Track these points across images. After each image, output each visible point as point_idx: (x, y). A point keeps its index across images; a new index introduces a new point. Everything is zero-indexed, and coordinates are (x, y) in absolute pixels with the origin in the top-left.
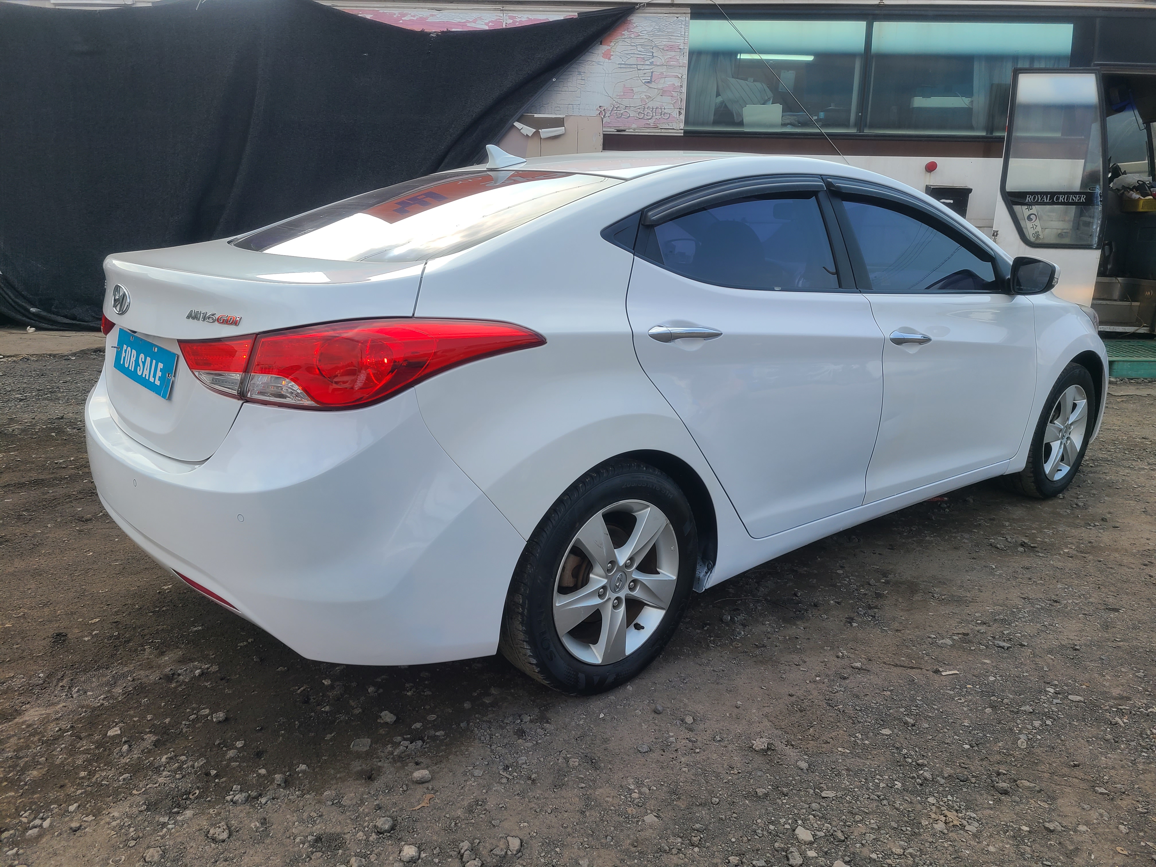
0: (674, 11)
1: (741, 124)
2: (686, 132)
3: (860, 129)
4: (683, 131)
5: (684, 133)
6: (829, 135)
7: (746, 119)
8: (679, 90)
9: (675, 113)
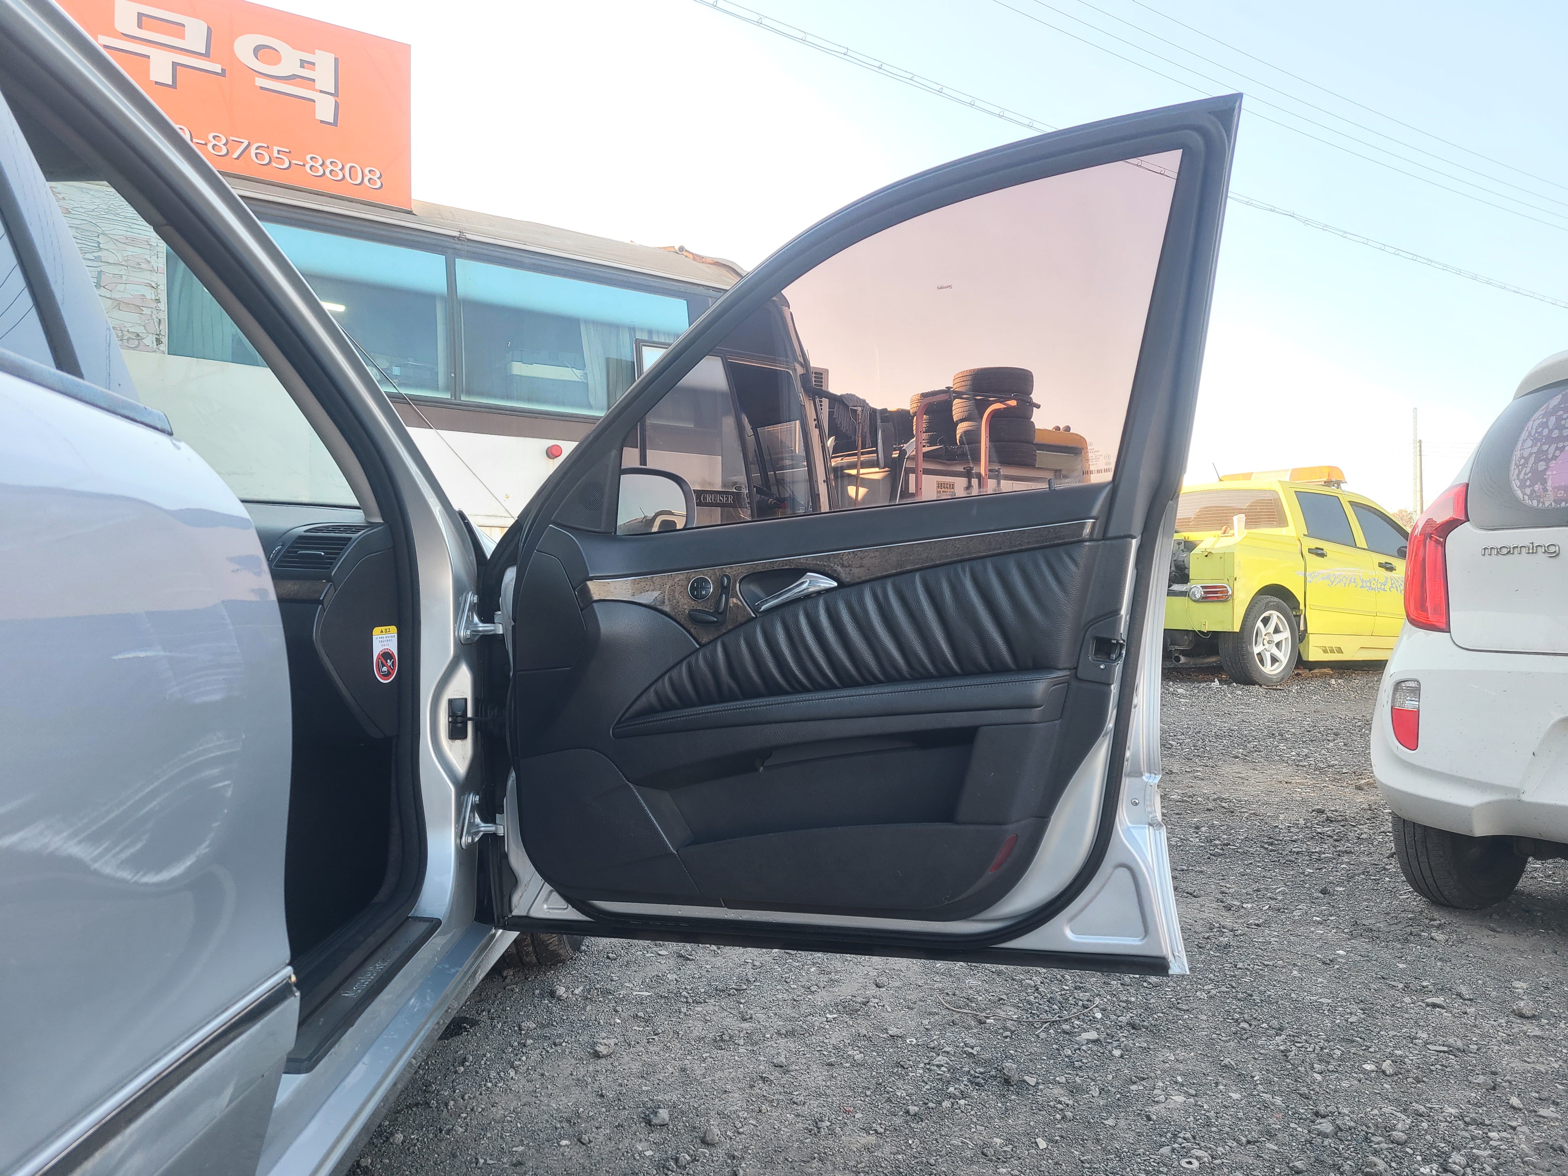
3: (454, 395)
8: (154, 305)
9: (150, 340)
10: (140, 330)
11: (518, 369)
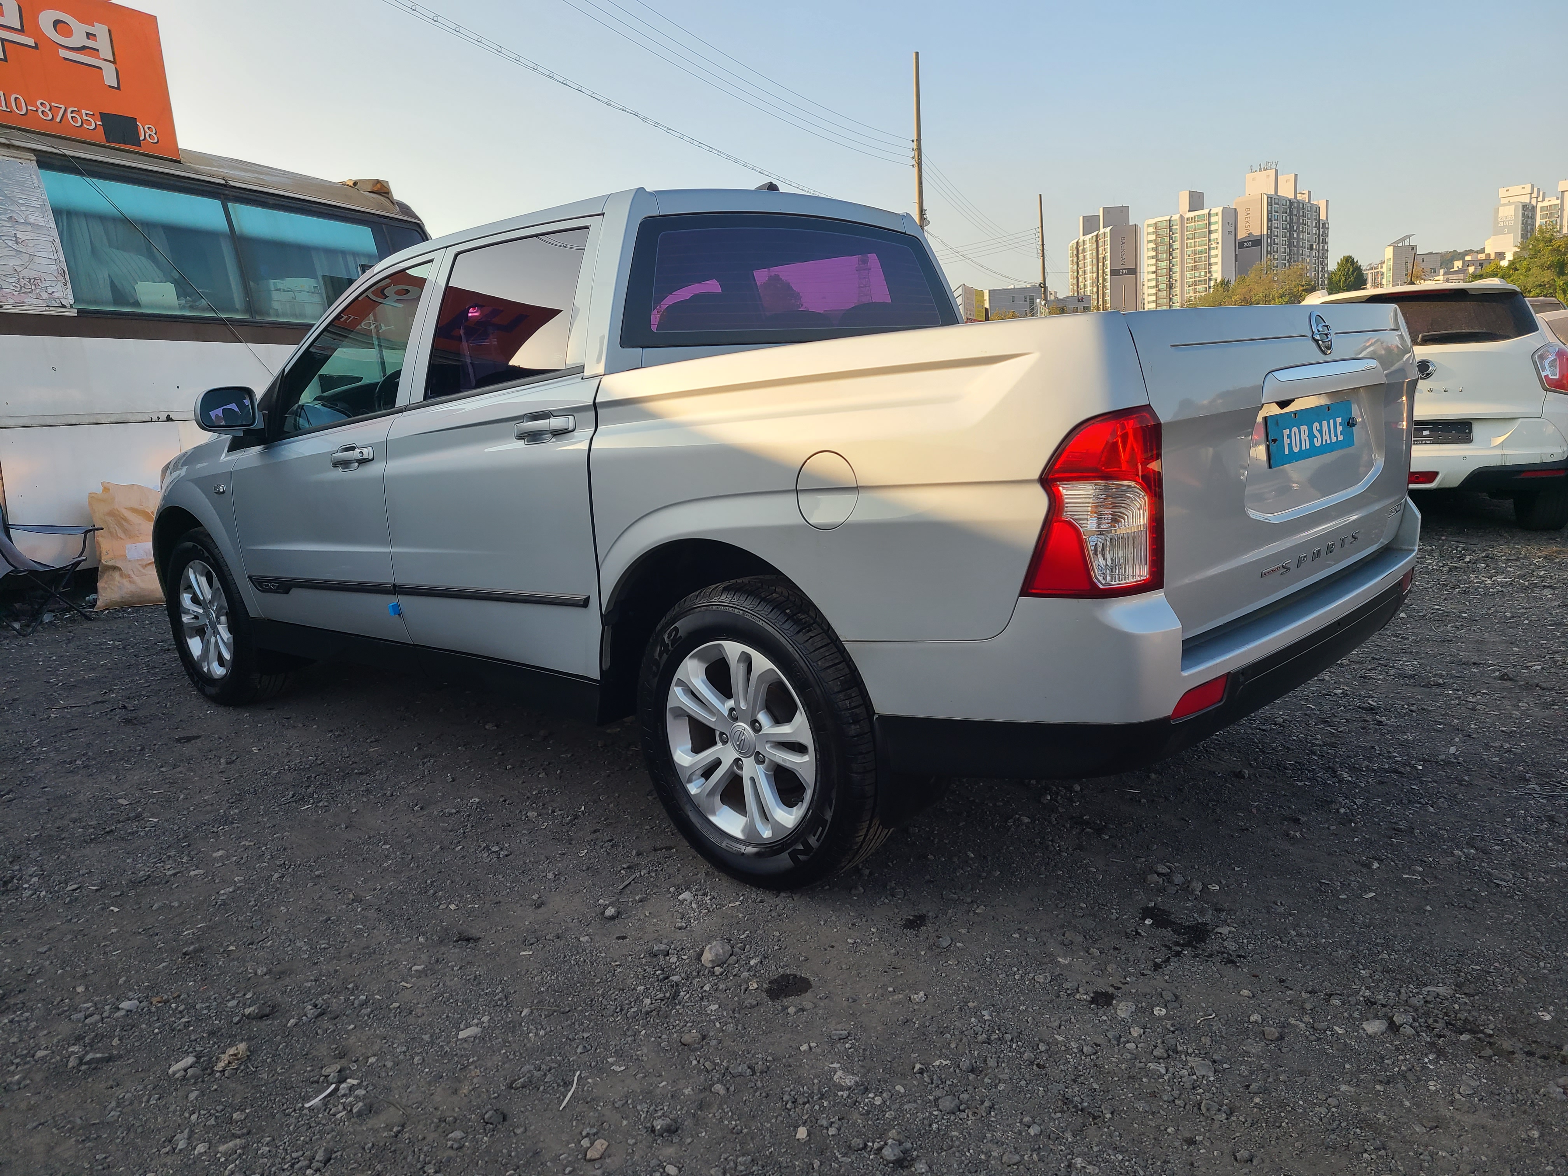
0: (16, 155)
1: (137, 304)
2: (80, 311)
3: (251, 315)
4: (76, 311)
5: (78, 313)
6: (229, 320)
7: (143, 298)
8: (55, 257)
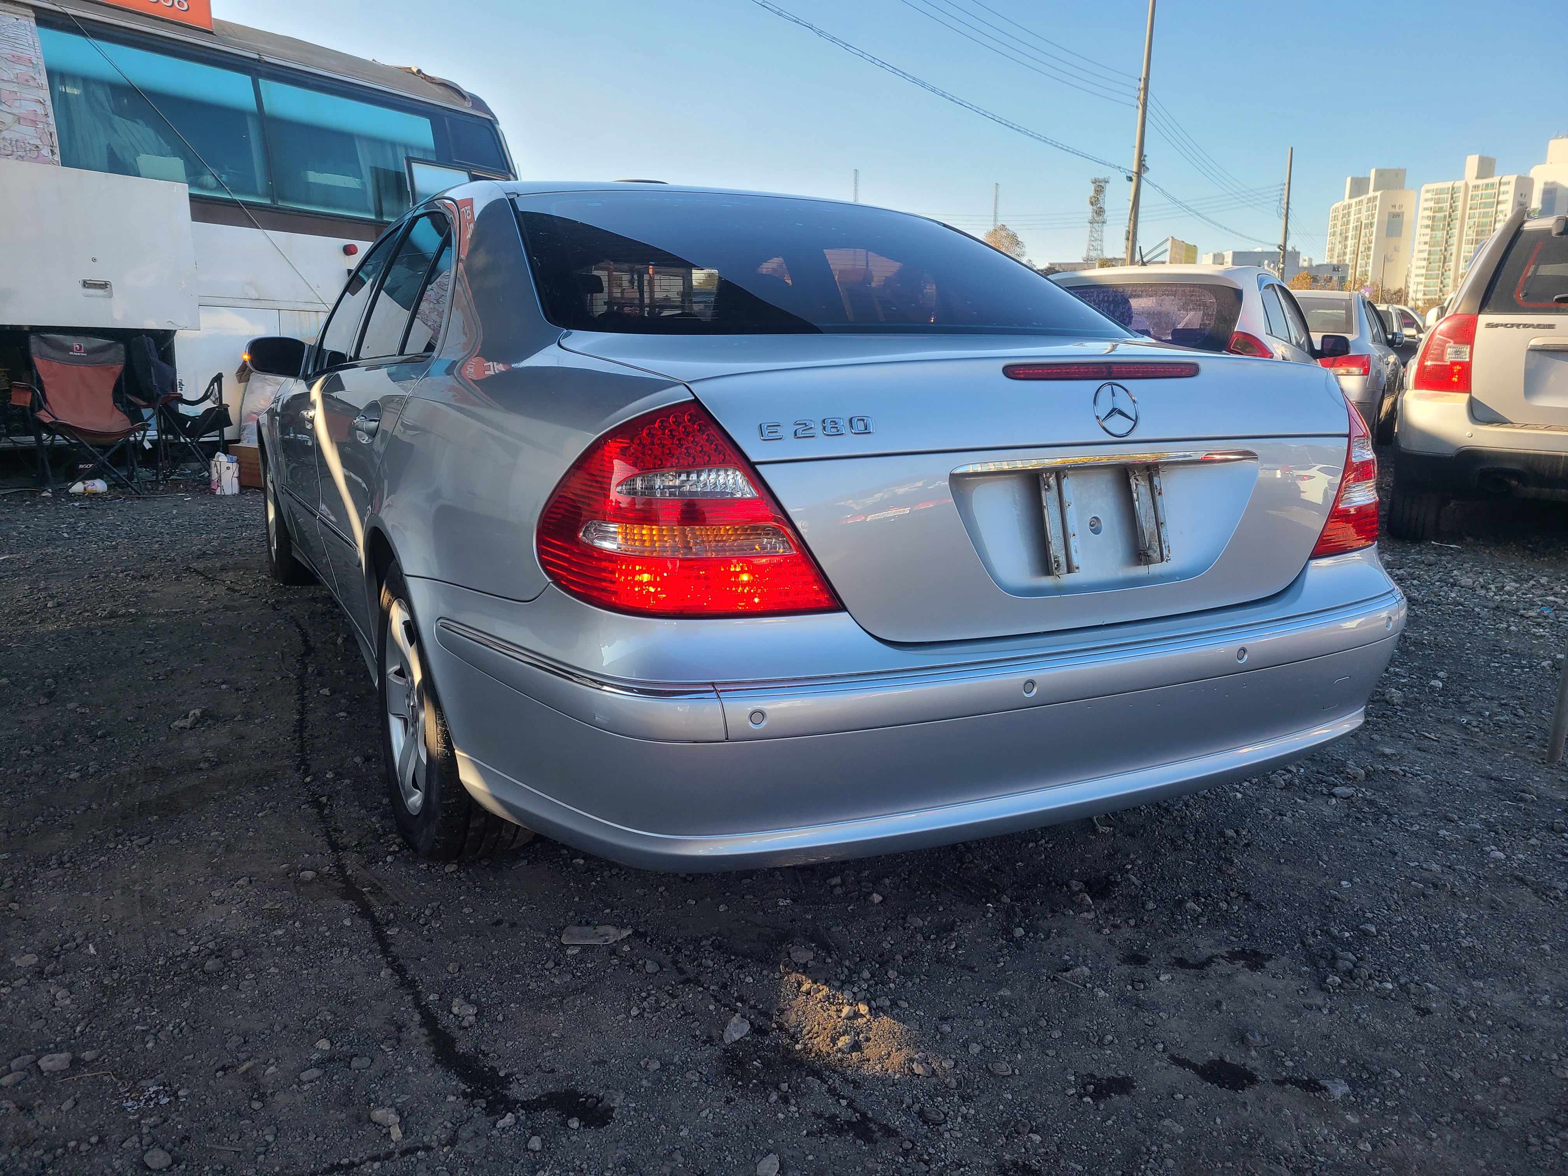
3: (273, 201)
8: (44, 120)
9: (46, 151)
10: (37, 142)
11: (313, 177)
